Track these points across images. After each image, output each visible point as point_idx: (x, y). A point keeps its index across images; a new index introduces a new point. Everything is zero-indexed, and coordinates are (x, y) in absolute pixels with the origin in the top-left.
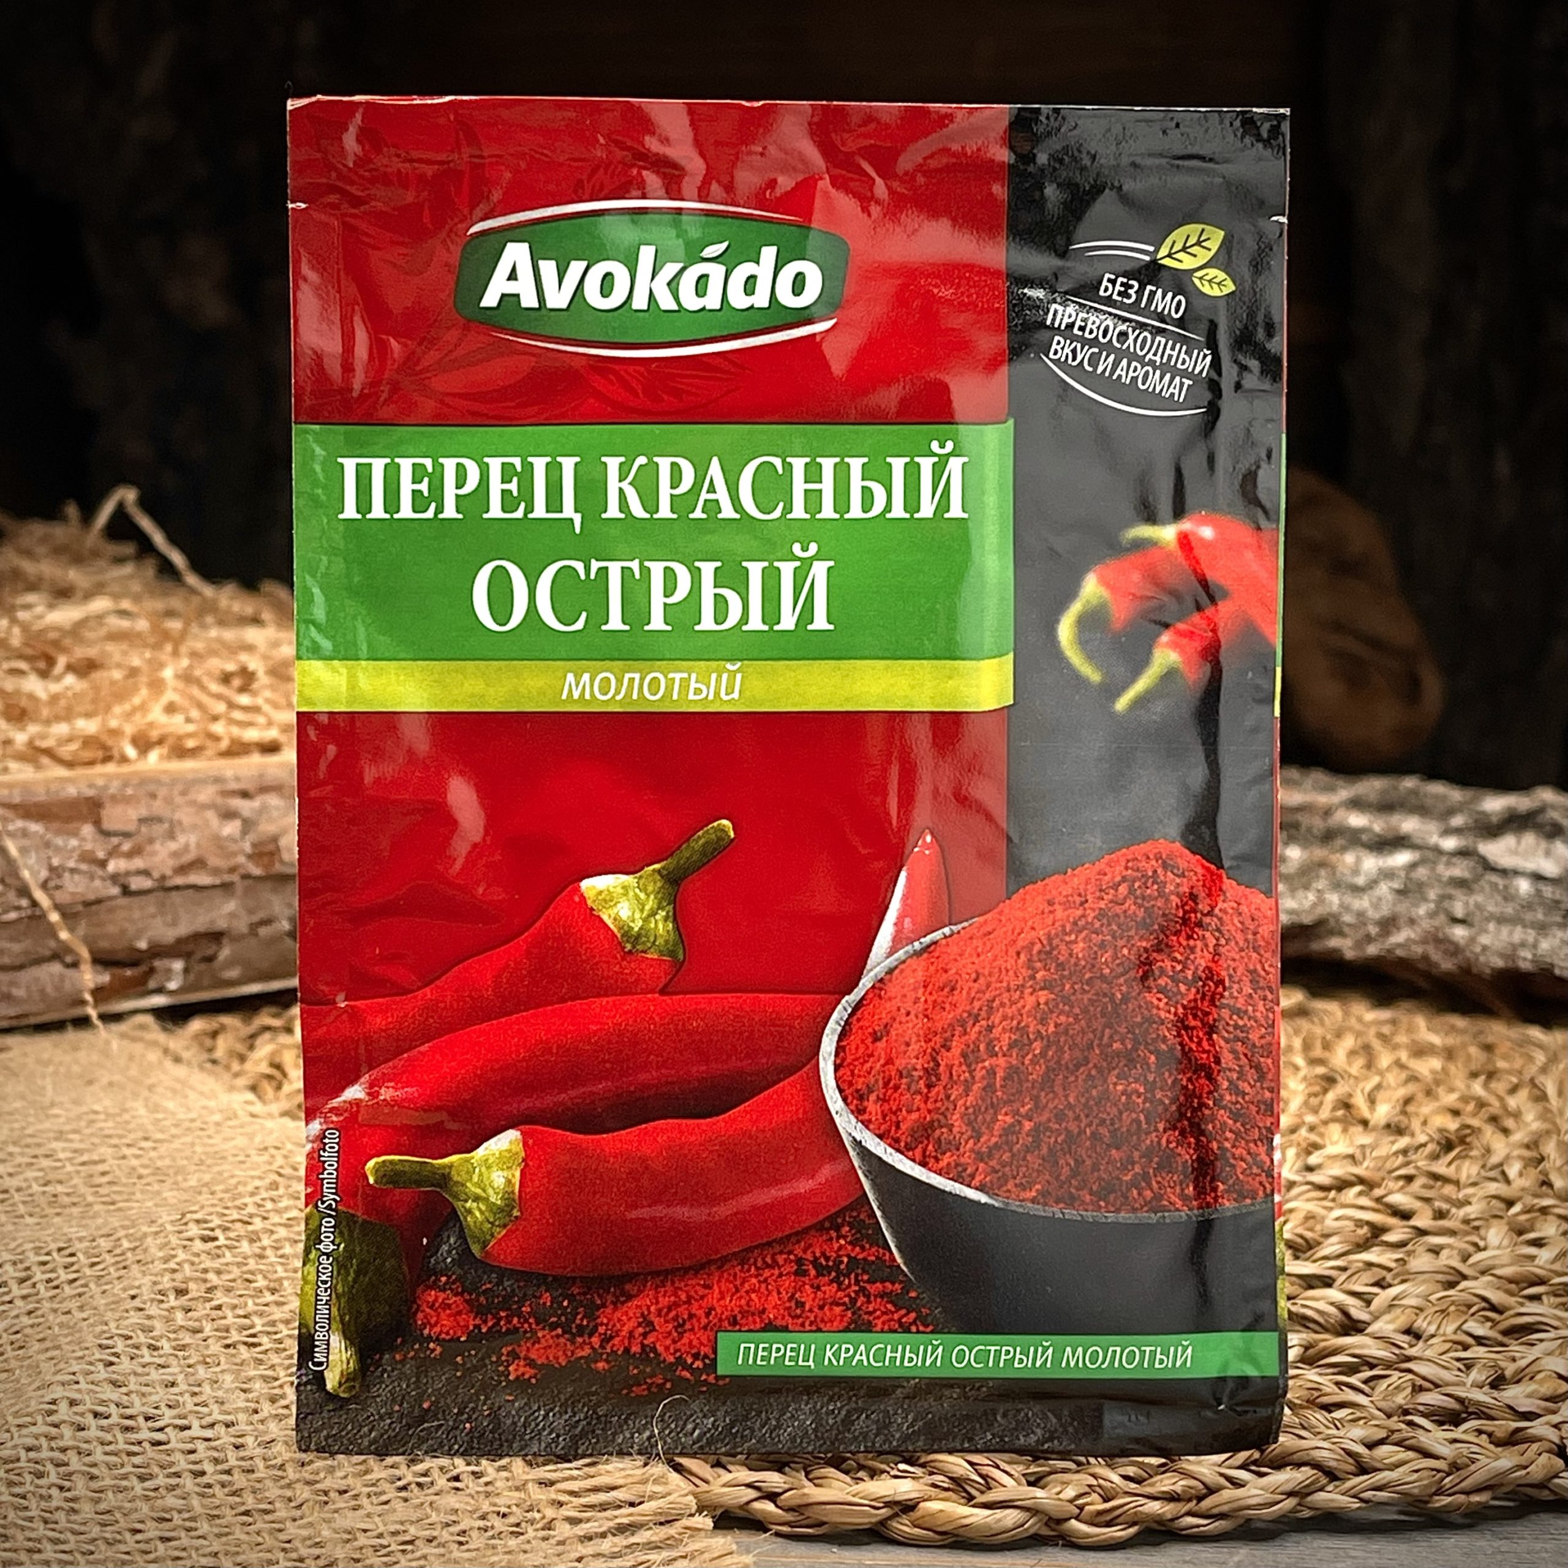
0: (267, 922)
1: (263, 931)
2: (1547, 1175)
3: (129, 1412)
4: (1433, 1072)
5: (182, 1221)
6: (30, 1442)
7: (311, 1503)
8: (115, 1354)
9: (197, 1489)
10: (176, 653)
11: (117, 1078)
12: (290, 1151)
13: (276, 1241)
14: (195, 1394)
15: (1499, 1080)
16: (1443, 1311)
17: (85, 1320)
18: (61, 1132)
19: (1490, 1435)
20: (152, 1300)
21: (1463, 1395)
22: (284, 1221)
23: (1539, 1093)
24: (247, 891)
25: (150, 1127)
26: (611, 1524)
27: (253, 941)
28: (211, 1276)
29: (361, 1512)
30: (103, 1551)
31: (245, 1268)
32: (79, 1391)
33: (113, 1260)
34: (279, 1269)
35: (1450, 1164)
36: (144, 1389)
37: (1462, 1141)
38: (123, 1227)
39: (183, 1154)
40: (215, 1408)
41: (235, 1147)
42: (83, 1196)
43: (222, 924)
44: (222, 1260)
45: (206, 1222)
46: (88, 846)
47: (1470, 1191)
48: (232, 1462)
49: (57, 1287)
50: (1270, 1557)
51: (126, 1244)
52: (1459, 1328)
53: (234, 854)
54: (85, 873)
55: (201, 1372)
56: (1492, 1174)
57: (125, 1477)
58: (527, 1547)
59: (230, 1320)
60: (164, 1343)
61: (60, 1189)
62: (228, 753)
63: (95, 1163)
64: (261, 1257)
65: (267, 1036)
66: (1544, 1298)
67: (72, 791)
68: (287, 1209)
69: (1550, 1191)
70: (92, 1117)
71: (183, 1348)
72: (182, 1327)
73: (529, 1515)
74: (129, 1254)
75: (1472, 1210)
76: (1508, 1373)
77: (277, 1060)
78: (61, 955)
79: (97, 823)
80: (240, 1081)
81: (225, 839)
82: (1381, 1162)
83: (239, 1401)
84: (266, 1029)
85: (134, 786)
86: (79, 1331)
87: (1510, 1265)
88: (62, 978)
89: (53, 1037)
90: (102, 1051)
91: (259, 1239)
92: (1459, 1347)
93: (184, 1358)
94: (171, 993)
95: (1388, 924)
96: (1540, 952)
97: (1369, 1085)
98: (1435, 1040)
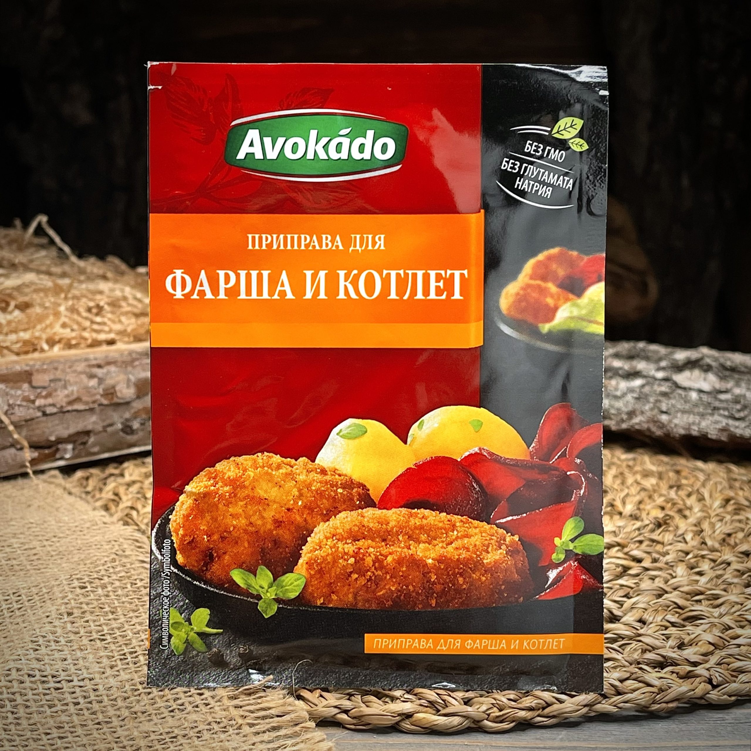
0: (111, 425)
1: (109, 429)
2: (704, 539)
3: (45, 674)
4: (652, 486)
5: (70, 579)
7: (129, 718)
8: (38, 645)
9: (76, 712)
10: (66, 298)
11: (42, 503)
12: (122, 543)
13: (115, 588)
14: (75, 664)
15: (683, 490)
16: (656, 610)
17: (25, 627)
18: (15, 534)
19: (677, 674)
20: (56, 618)
21: (665, 654)
22: (118, 578)
23: (701, 497)
24: (102, 410)
25: (57, 531)
26: (269, 726)
27: (104, 434)
28: (84, 606)
29: (152, 723)
30: (33, 745)
31: (100, 602)
32: (22, 664)
33: (39, 598)
34: (116, 602)
35: (659, 535)
36: (52, 662)
37: (666, 523)
38: (43, 582)
39: (71, 544)
40: (84, 671)
41: (96, 540)
42: (25, 566)
43: (90, 427)
44: (89, 598)
45: (81, 579)
46: (26, 394)
47: (669, 547)
48: (92, 697)
49: (12, 612)
51: (44, 590)
52: (663, 618)
53: (95, 395)
54: (25, 406)
55: (79, 654)
56: (679, 539)
57: (42, 706)
58: (229, 738)
59: (93, 627)
60: (61, 639)
61: (14, 562)
62: (91, 346)
63: (31, 549)
64: (107, 596)
65: (112, 478)
66: (703, 601)
67: (18, 368)
68: (119, 572)
69: (705, 547)
70: (30, 525)
71: (70, 641)
72: (70, 631)
73: (230, 723)
74: (46, 595)
75: (669, 558)
76: (686, 641)
77: (116, 491)
78: (14, 445)
79: (30, 383)
80: (99, 504)
81: (90, 388)
82: (628, 535)
83: (96, 668)
84: (112, 475)
85: (47, 364)
86: (23, 633)
87: (688, 585)
88: (16, 455)
89: (12, 482)
90: (35, 490)
91: (106, 587)
92: (663, 628)
93: (71, 647)
94: (67, 459)
95: (631, 414)
96: (701, 426)
97: (623, 495)
98: (654, 468)
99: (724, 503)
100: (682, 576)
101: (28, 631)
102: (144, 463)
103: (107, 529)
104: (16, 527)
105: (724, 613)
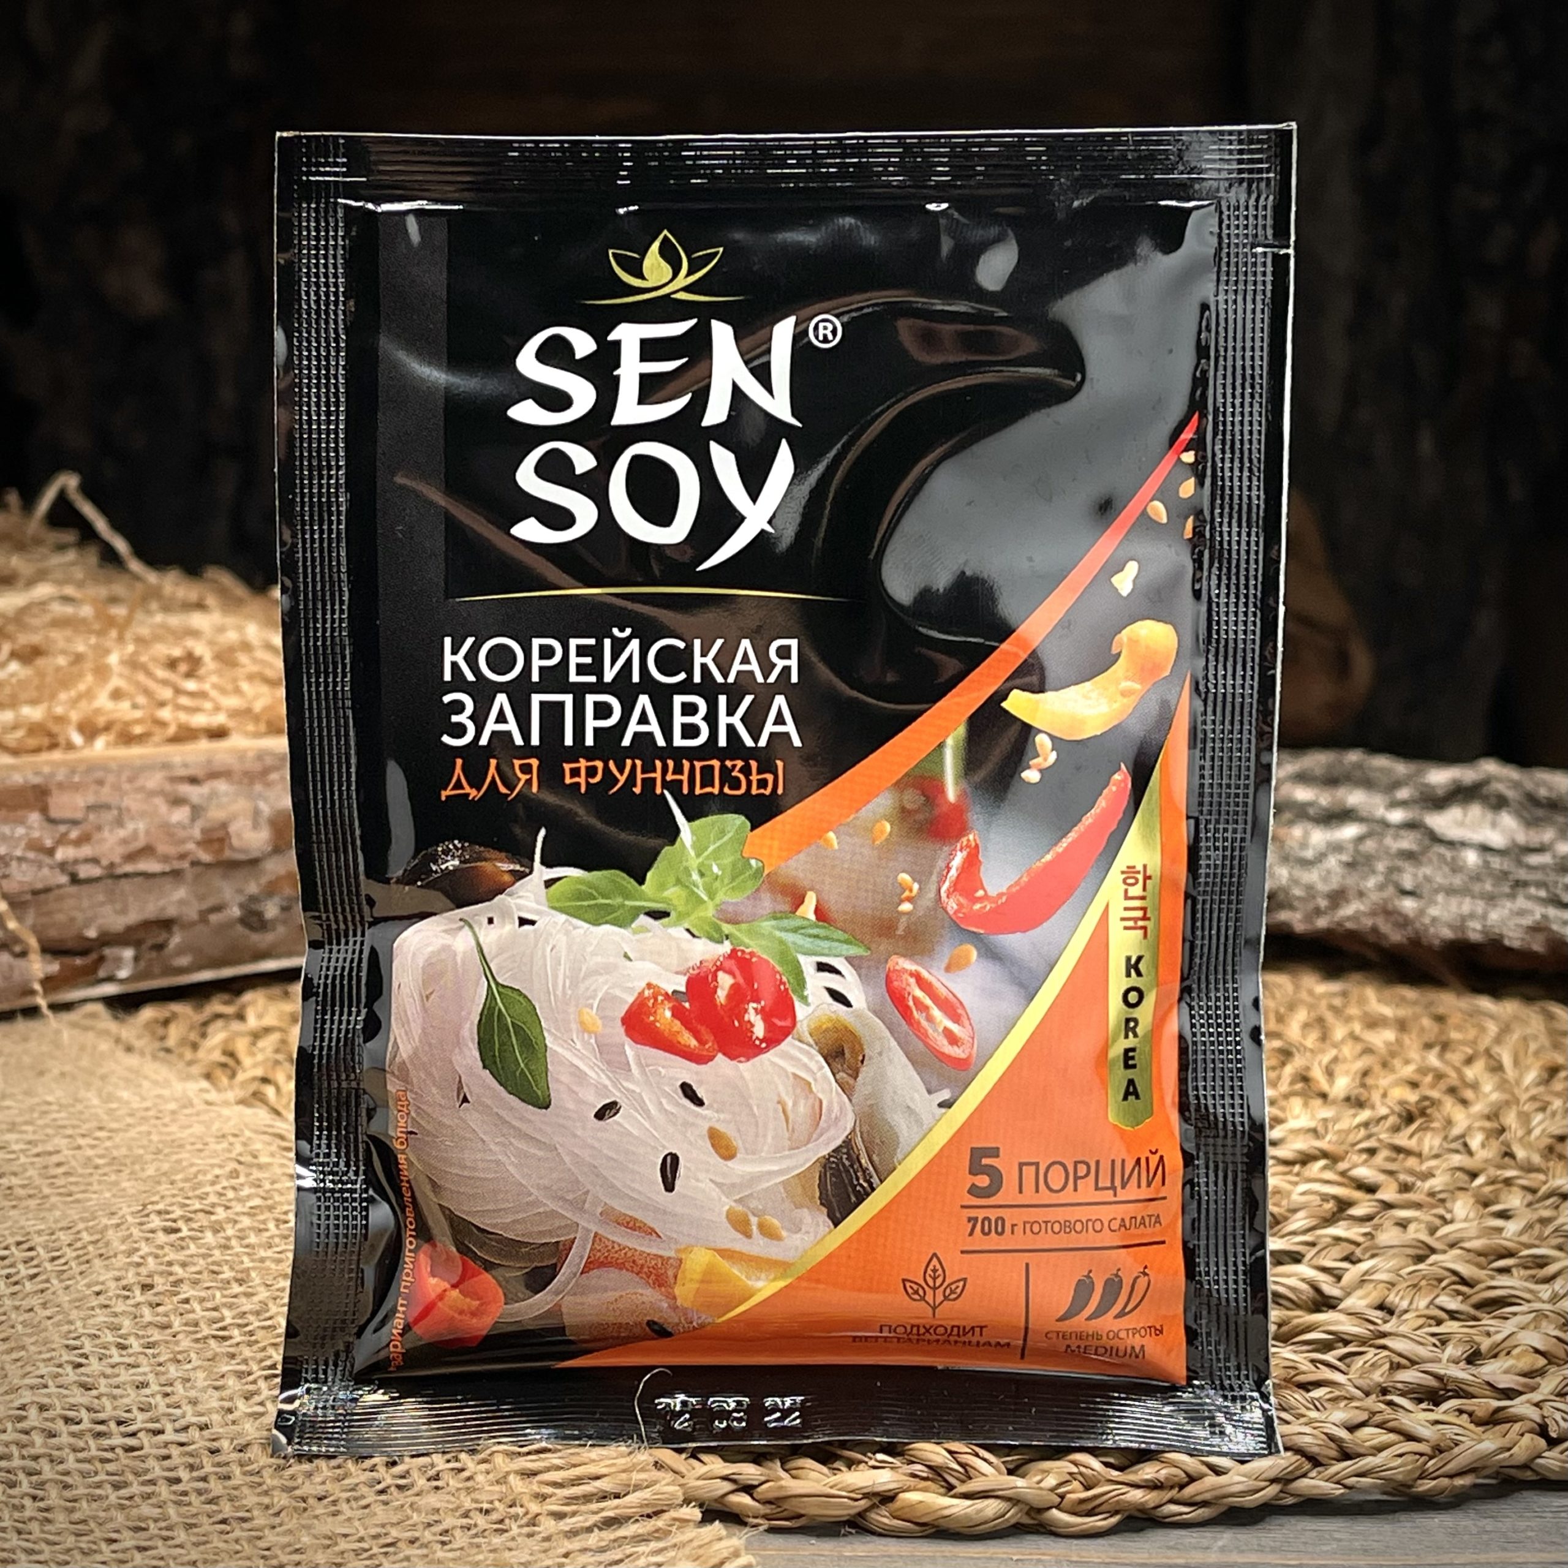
0: (218, 909)
1: (214, 918)
2: (1509, 1146)
3: (101, 1416)
4: (1388, 1044)
5: (143, 1213)
7: (290, 1510)
8: (83, 1355)
9: (173, 1497)
10: (121, 639)
11: (68, 1068)
12: (249, 1139)
13: (240, 1231)
14: (167, 1395)
15: (1454, 1051)
16: (1414, 1286)
17: (49, 1318)
18: (14, 1124)
19: (1470, 1414)
20: (118, 1296)
21: (1442, 1372)
22: (247, 1210)
23: (1495, 1064)
24: (197, 877)
25: (104, 1117)
26: (596, 1518)
27: (200, 928)
28: (176, 1269)
29: (341, 1518)
30: (79, 1561)
31: (210, 1260)
32: (48, 1395)
33: (74, 1254)
34: (246, 1259)
35: (1412, 1136)
36: (115, 1392)
37: (1423, 1113)
38: (83, 1220)
39: (140, 1143)
40: (188, 1409)
41: (192, 1135)
42: (39, 1187)
43: (171, 912)
44: (187, 1252)
45: (168, 1213)
46: (36, 834)
47: (1433, 1163)
48: (208, 1468)
49: (18, 1283)
50: (1255, 1541)
51: (87, 1238)
52: (1431, 1303)
53: (183, 841)
54: (33, 861)
55: (173, 1371)
56: (1454, 1146)
57: (99, 1485)
58: (511, 1544)
59: (199, 1313)
60: (132, 1340)
61: (15, 1181)
62: (175, 739)
63: (50, 1153)
64: (227, 1247)
65: (220, 1023)
66: (1514, 1270)
67: (18, 779)
68: (249, 1197)
69: (1512, 1162)
70: (46, 1108)
71: (153, 1345)
72: (150, 1323)
73: (513, 1510)
74: (90, 1248)
75: (1437, 1183)
76: (1484, 1348)
77: (229, 1048)
78: (7, 944)
79: (44, 810)
80: (194, 1069)
81: (174, 826)
82: (1343, 1135)
83: (212, 1401)
84: (218, 1016)
85: (81, 773)
86: (45, 1330)
87: (1479, 1237)
88: (12, 967)
90: (53, 1042)
91: (223, 1230)
92: (1433, 1322)
93: (154, 1356)
94: (122, 981)
95: (1338, 897)
96: (1489, 923)
97: (1326, 1059)
98: (1387, 1011)
99: (1546, 1076)
100: (1466, 1220)
101: (58, 1324)
102: (285, 994)
105: (1562, 1292)
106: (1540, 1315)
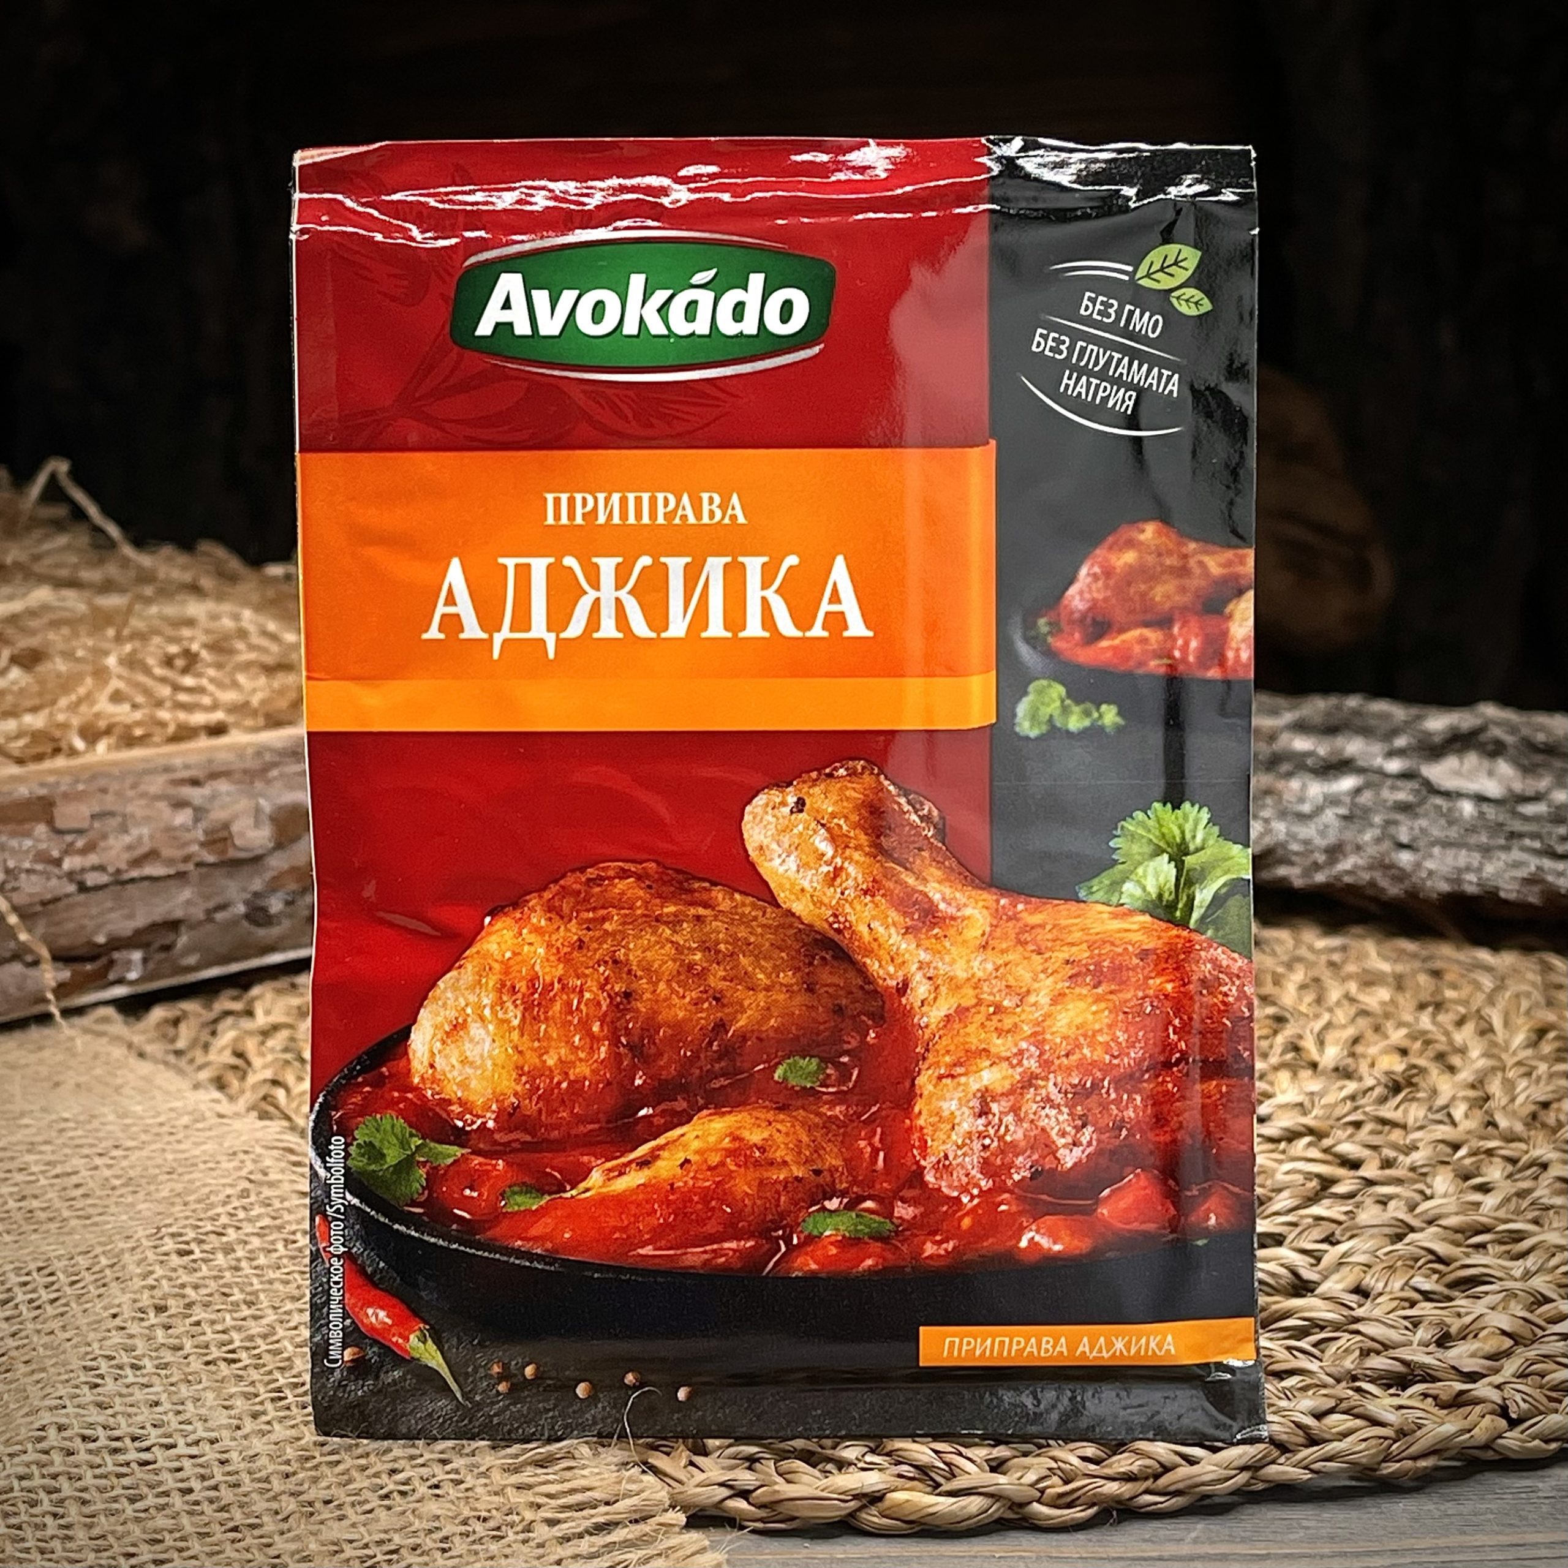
0: (223, 907)
1: (219, 916)
2: (1492, 1116)
3: (117, 1433)
4: (1382, 1004)
5: (157, 1235)
6: (21, 1470)
7: (297, 1515)
8: (98, 1376)
9: (186, 1508)
10: (118, 639)
11: (83, 1079)
12: (260, 1155)
13: (250, 1251)
14: (179, 1412)
15: (1446, 1011)
16: (1390, 1267)
17: (69, 1340)
18: (32, 1144)
19: (1435, 1398)
20: (134, 1318)
21: (1411, 1358)
22: (256, 1231)
23: (1485, 1026)
24: (203, 878)
25: (120, 1135)
26: (589, 1523)
27: (209, 927)
28: (189, 1291)
29: (346, 1523)
31: (221, 1282)
32: (67, 1415)
33: (92, 1278)
34: (255, 1281)
35: (1396, 1108)
36: (130, 1410)
37: (1410, 1084)
38: (100, 1244)
39: (153, 1163)
40: (199, 1425)
41: (204, 1152)
42: (58, 1210)
43: (179, 914)
44: (199, 1274)
45: (181, 1235)
46: (43, 846)
47: (1417, 1135)
48: (219, 1477)
49: (39, 1307)
50: (1226, 1532)
51: (104, 1261)
52: (1406, 1283)
53: (187, 844)
54: (41, 873)
55: (184, 1391)
56: (1438, 1117)
57: (115, 1500)
58: (507, 1551)
59: (210, 1336)
60: (146, 1362)
61: (35, 1204)
62: (175, 739)
63: (69, 1174)
64: (237, 1269)
65: (230, 1020)
66: (1489, 1246)
67: (23, 791)
68: (259, 1217)
69: (1494, 1132)
70: (63, 1125)
71: (166, 1366)
72: (163, 1344)
73: (509, 1519)
74: (108, 1272)
75: (1418, 1157)
76: (1453, 1330)
77: (240, 1049)
78: (19, 955)
79: (50, 822)
80: (204, 1075)
81: (178, 829)
82: (1329, 1110)
83: (222, 1418)
84: (228, 1013)
85: (85, 782)
86: (64, 1352)
87: (1457, 1214)
88: (25, 977)
89: (18, 1035)
90: (67, 1049)
91: (234, 1251)
92: (1407, 1304)
93: (167, 1377)
94: (131, 983)
95: (1335, 852)
96: (1484, 875)
97: (1318, 1025)
98: (1386, 967)
99: (1534, 1037)
100: (1445, 1196)
101: (75, 1346)
102: (294, 986)
103: (226, 1128)
104: (33, 1130)
105: (1534, 1269)
106: (1511, 1295)
